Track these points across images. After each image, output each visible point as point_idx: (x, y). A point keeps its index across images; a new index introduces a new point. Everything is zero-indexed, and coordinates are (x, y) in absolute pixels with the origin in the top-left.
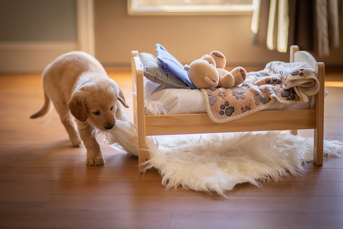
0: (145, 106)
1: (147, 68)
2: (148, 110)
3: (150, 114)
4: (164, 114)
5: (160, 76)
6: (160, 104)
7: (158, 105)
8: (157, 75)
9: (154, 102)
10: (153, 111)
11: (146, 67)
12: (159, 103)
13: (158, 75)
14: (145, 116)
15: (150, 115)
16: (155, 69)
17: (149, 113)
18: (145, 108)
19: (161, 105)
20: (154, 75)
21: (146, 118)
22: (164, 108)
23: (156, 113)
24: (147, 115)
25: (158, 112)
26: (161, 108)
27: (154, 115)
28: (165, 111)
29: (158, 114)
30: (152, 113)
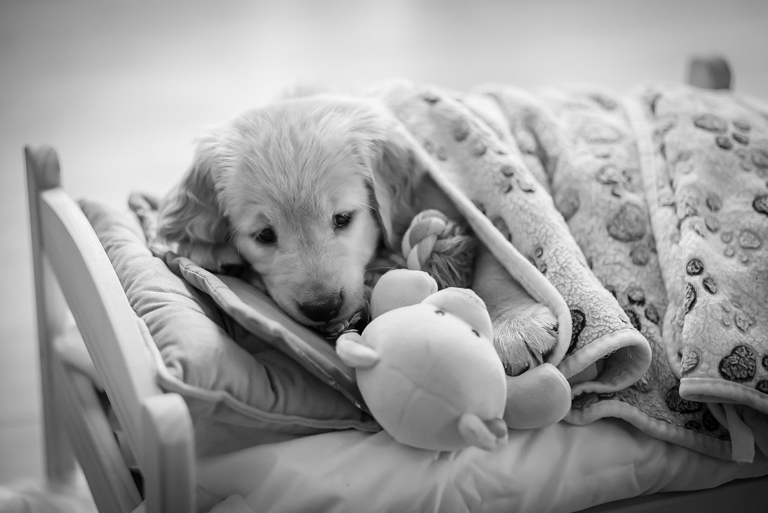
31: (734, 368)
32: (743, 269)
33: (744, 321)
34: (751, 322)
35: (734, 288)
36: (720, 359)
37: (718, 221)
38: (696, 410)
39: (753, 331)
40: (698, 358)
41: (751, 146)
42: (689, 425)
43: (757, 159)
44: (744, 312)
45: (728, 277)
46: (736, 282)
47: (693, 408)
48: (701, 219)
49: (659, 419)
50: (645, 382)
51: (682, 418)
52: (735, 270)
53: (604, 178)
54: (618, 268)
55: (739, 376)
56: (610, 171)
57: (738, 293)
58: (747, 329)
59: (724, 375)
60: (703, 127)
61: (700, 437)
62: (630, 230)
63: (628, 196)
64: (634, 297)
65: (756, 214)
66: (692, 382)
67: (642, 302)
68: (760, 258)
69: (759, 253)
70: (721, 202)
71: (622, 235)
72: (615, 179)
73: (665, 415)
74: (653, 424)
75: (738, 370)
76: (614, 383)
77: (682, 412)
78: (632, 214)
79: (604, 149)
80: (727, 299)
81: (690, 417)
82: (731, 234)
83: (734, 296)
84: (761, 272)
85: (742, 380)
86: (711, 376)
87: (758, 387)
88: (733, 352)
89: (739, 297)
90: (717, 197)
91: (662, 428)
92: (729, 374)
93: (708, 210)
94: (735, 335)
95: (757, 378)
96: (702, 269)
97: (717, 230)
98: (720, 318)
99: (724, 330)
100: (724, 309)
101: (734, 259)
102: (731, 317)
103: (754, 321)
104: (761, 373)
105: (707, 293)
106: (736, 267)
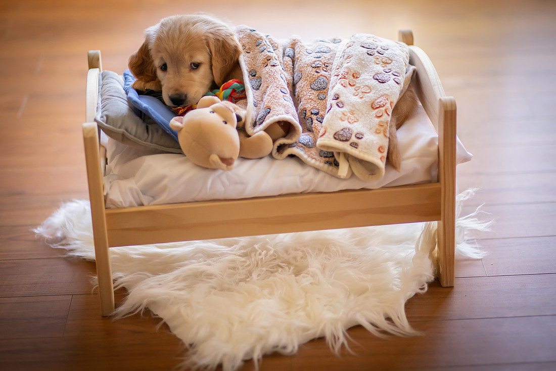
1: (107, 116)
2: (111, 200)
3: (115, 207)
4: (142, 205)
5: (134, 131)
6: (135, 186)
7: (131, 190)
8: (127, 130)
9: (122, 182)
10: (121, 202)
11: (106, 113)
12: (132, 184)
13: (129, 130)
14: (104, 212)
15: (115, 209)
16: (123, 118)
17: (113, 204)
18: (106, 197)
19: (136, 189)
20: (122, 130)
21: (107, 215)
22: (144, 193)
23: (128, 204)
24: (110, 208)
25: (131, 202)
26: (138, 195)
27: (124, 208)
28: (145, 199)
29: (131, 206)
30: (119, 205)
31: (340, 136)
32: (359, 100)
33: (352, 120)
34: (356, 120)
35: (353, 107)
36: (334, 132)
37: (356, 82)
38: (330, 157)
39: (355, 124)
40: (325, 132)
41: (385, 55)
42: (327, 162)
43: (384, 60)
44: (355, 117)
45: (351, 103)
46: (354, 105)
47: (329, 156)
48: (347, 81)
49: (313, 158)
50: (310, 144)
51: (323, 159)
52: (355, 100)
53: (314, 65)
54: (310, 100)
55: (341, 139)
56: (318, 63)
57: (354, 109)
58: (353, 123)
59: (335, 138)
60: (363, 47)
61: (331, 168)
62: (320, 86)
63: (323, 73)
64: (313, 112)
65: (373, 80)
66: (321, 140)
67: (317, 114)
68: (368, 96)
69: (368, 94)
70: (360, 74)
71: (315, 88)
72: (319, 65)
73: (316, 157)
74: (309, 159)
75: (342, 137)
76: (292, 139)
77: (325, 157)
78: (322, 79)
79: (319, 55)
80: (347, 110)
81: (327, 159)
82: (359, 87)
83: (351, 110)
84: (366, 102)
85: (343, 141)
86: (329, 138)
87: (351, 145)
88: (342, 130)
89: (354, 111)
90: (359, 73)
91: (313, 161)
92: (337, 138)
93: (352, 77)
94: (345, 124)
95: (351, 141)
96: (338, 98)
97: (354, 85)
98: (340, 117)
99: (340, 121)
100: (343, 114)
101: (357, 97)
102: (346, 117)
103: (358, 120)
104: (354, 139)
105: (337, 107)
106: (356, 99)
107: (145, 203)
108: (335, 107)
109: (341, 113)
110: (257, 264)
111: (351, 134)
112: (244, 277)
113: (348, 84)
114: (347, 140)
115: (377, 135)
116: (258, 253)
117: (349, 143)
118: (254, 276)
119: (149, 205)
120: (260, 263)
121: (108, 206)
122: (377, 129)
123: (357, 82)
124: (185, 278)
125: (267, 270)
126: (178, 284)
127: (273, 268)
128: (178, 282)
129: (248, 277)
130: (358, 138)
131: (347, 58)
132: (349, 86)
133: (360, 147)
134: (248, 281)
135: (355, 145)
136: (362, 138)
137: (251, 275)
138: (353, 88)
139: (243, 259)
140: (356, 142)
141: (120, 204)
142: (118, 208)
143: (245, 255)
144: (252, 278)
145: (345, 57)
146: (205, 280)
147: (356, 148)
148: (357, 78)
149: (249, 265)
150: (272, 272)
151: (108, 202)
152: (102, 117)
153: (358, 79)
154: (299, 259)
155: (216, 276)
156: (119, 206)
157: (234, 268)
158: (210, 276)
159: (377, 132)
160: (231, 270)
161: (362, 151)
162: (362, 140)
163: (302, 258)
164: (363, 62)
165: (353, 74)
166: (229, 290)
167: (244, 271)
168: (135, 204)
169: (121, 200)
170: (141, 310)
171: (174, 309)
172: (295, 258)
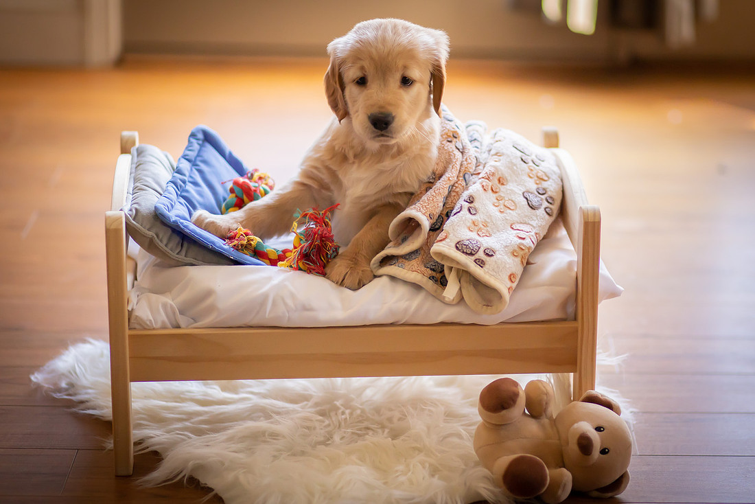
0: (130, 309)
1: (136, 210)
2: (137, 316)
3: (142, 327)
4: (179, 327)
6: (170, 302)
7: (165, 306)
9: (154, 297)
10: (150, 320)
11: (136, 206)
12: (167, 299)
14: (127, 332)
15: (140, 330)
17: (140, 325)
18: (130, 313)
19: (171, 306)
21: (130, 336)
22: (182, 313)
23: (159, 325)
24: (135, 329)
25: (163, 322)
26: (174, 313)
27: (154, 329)
28: (182, 321)
29: (164, 328)
30: (148, 325)
31: (464, 247)
33: (484, 233)
34: (488, 235)
35: (488, 218)
38: (439, 272)
39: (486, 238)
41: (540, 168)
42: (432, 278)
43: (539, 174)
44: (487, 230)
45: (487, 212)
46: (491, 216)
47: (437, 269)
55: (465, 251)
58: (483, 236)
73: (419, 269)
75: (466, 248)
77: (431, 269)
81: (434, 273)
83: (485, 221)
87: (475, 261)
88: (468, 240)
89: (488, 222)
93: (497, 182)
94: (473, 235)
95: (476, 256)
96: (472, 202)
97: (496, 192)
98: (468, 225)
99: (467, 230)
100: (474, 223)
101: (496, 208)
102: (476, 228)
103: (490, 235)
104: (481, 255)
105: (468, 212)
106: (494, 211)
107: (182, 324)
108: (465, 211)
109: (471, 221)
110: (339, 425)
111: (479, 248)
112: (322, 439)
113: (490, 188)
114: (471, 254)
115: (513, 257)
116: (340, 411)
117: (473, 258)
118: (337, 438)
119: (187, 328)
120: (343, 424)
121: (131, 327)
122: (515, 251)
123: (502, 189)
124: (243, 439)
125: (353, 433)
126: (233, 445)
127: (360, 430)
128: (234, 443)
129: (328, 440)
130: (487, 255)
131: (496, 154)
132: (490, 191)
133: (487, 266)
134: (329, 444)
135: (480, 263)
136: (492, 255)
137: (331, 438)
138: (495, 195)
139: (321, 418)
140: (482, 258)
141: (148, 323)
142: (145, 329)
143: (322, 414)
144: (333, 442)
145: (493, 152)
146: (268, 440)
147: (482, 267)
148: (503, 184)
149: (329, 425)
150: (359, 435)
151: (132, 321)
152: (131, 210)
153: (503, 186)
154: (395, 420)
155: (284, 437)
156: (146, 327)
157: (308, 428)
158: (275, 436)
159: (514, 254)
160: (304, 429)
161: (488, 272)
162: (492, 258)
163: (400, 419)
164: (515, 168)
165: (500, 178)
166: (303, 453)
167: (322, 431)
168: (169, 326)
169: (151, 318)
170: (184, 477)
171: (230, 477)
172: (390, 420)
